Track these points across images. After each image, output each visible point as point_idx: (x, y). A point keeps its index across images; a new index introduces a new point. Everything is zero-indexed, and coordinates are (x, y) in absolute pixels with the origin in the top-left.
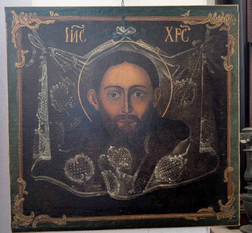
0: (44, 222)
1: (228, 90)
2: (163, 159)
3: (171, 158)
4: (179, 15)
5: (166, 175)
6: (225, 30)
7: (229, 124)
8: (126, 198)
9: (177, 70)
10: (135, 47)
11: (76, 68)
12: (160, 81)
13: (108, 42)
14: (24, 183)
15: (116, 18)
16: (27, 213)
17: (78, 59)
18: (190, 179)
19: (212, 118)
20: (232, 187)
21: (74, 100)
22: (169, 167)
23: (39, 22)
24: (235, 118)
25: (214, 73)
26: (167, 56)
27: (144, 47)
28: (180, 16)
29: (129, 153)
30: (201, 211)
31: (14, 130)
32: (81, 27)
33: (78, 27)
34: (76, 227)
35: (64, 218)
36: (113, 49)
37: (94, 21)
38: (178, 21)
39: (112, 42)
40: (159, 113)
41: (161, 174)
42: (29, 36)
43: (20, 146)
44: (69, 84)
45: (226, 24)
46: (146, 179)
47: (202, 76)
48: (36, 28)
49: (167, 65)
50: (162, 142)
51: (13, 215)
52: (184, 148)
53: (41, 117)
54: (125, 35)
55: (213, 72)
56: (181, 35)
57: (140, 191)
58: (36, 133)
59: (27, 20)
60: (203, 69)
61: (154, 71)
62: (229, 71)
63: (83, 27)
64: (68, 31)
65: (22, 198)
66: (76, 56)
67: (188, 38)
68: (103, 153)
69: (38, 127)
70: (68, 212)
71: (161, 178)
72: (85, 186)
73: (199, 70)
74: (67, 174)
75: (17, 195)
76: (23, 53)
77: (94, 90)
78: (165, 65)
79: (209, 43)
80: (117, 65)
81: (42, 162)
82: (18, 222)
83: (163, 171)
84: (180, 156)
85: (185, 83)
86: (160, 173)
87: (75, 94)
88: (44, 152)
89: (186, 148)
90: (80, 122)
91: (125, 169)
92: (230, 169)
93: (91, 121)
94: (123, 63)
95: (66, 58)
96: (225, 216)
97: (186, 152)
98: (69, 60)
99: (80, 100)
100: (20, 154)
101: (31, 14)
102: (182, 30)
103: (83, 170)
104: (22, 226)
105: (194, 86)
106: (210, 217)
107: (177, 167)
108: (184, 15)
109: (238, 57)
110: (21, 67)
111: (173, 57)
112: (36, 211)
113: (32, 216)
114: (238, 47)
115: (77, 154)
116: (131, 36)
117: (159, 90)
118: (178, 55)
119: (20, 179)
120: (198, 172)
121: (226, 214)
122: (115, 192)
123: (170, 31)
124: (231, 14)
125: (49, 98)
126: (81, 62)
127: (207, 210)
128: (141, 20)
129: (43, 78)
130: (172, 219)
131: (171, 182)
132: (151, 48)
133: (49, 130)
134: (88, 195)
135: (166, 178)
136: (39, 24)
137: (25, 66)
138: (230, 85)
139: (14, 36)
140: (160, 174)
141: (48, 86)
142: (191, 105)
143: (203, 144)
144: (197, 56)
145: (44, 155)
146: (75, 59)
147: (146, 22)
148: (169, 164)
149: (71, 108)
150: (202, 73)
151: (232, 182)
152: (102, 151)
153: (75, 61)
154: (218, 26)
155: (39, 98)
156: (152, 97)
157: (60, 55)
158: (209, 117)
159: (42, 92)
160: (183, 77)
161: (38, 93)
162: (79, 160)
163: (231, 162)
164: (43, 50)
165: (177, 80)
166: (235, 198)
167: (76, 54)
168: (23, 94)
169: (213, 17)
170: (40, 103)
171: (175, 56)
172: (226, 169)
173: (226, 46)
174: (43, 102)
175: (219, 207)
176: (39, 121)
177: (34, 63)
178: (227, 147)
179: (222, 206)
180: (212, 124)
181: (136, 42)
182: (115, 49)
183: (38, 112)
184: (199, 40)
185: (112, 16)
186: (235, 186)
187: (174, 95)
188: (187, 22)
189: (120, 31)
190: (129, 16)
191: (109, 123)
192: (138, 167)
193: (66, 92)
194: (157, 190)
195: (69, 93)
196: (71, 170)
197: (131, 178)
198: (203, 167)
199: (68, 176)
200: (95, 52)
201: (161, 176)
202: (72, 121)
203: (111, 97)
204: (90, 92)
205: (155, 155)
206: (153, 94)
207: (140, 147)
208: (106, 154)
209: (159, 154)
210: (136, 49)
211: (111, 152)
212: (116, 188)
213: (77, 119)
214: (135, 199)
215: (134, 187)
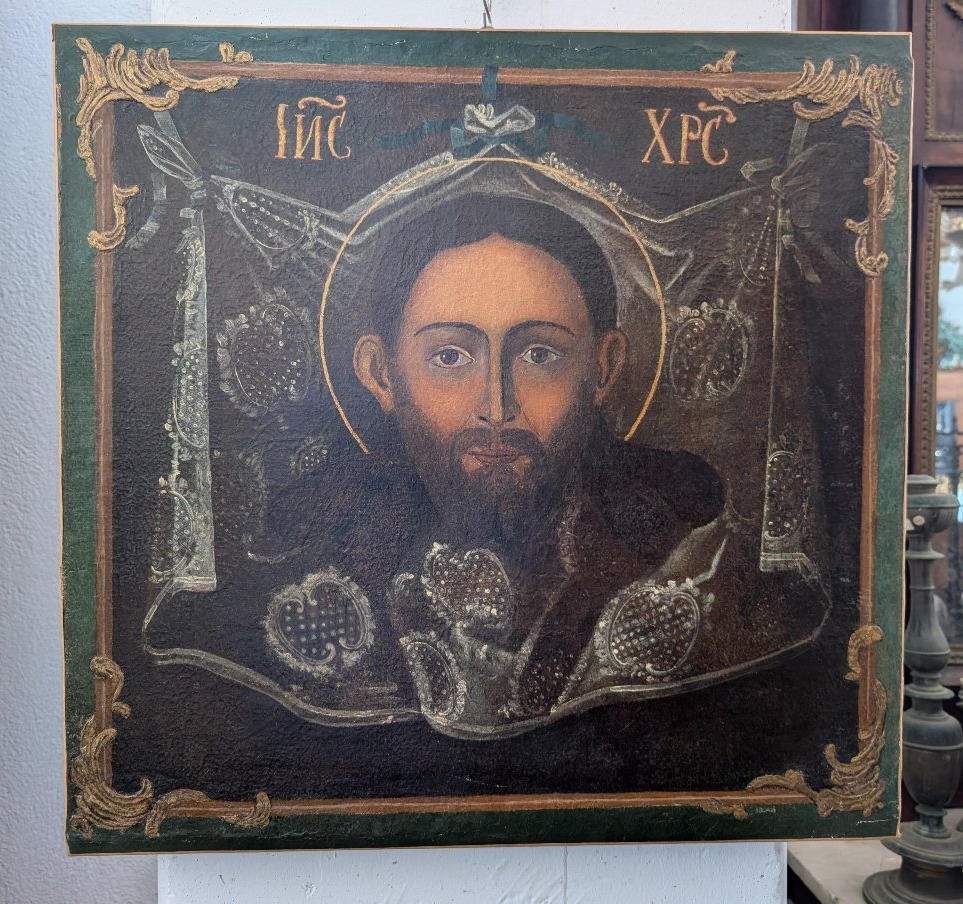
0: (189, 816)
1: (867, 344)
2: (625, 592)
3: (657, 592)
4: (695, 66)
5: (636, 653)
6: (862, 124)
7: (870, 467)
8: (490, 734)
9: (683, 269)
10: (530, 183)
11: (314, 255)
12: (619, 309)
13: (433, 163)
14: (118, 674)
15: (464, 74)
16: (125, 783)
17: (320, 223)
18: (722, 666)
19: (808, 447)
20: (875, 700)
21: (304, 372)
22: (646, 622)
23: (181, 80)
24: (892, 449)
25: (819, 280)
26: (647, 215)
27: (564, 182)
28: (698, 69)
29: (502, 569)
30: (760, 786)
31: (80, 477)
32: (332, 103)
33: (323, 102)
34: (305, 835)
35: (259, 804)
36: (449, 187)
37: (380, 84)
38: (690, 86)
39: (447, 162)
40: (614, 423)
41: (617, 647)
42: (140, 132)
43: (103, 537)
44: (286, 315)
45: (865, 102)
46: (564, 665)
47: (776, 292)
48: (170, 103)
49: (649, 251)
50: (624, 533)
51: (73, 790)
52: (705, 553)
53: (182, 434)
54: (495, 138)
56: (700, 140)
57: (541, 709)
58: (164, 491)
59: (135, 74)
60: (781, 265)
61: (598, 269)
62: (872, 273)
63: (341, 102)
64: (285, 118)
65: (107, 727)
66: (316, 212)
67: (726, 152)
68: (408, 570)
69: (170, 470)
70: (276, 782)
71: (619, 665)
72: (341, 688)
73: (763, 268)
74: (276, 643)
75: (89, 717)
77: (376, 339)
78: (639, 249)
79: (805, 168)
80: (463, 247)
81: (185, 599)
82: (91, 816)
83: (625, 637)
84: (689, 583)
85: (713, 315)
86: (614, 644)
87: (309, 352)
88: (193, 562)
89: (713, 554)
90: (325, 452)
91: (486, 629)
92: (869, 632)
93: (366, 451)
94: (485, 240)
95: (278, 218)
96: (848, 802)
97: (708, 567)
98: (287, 226)
99: (326, 372)
100: (104, 568)
101: (149, 51)
102: (707, 122)
103: (333, 628)
104: (106, 831)
105: (745, 328)
106: (794, 807)
107: (678, 622)
108: (714, 64)
109: (906, 223)
110: (112, 247)
111: (669, 220)
112: (159, 777)
113: (143, 792)
114: (908, 186)
115: (313, 572)
116: (517, 139)
117: (616, 340)
118: (687, 212)
119: (101, 658)
120: (752, 644)
121: (851, 797)
122: (449, 709)
123: (662, 123)
124: (885, 68)
125: (213, 364)
126: (331, 232)
127: (781, 781)
128: (553, 83)
129: (192, 288)
130: (656, 813)
131: (654, 676)
132: (590, 185)
133: (210, 483)
134: (351, 720)
135: (637, 662)
136: (178, 89)
137: (126, 246)
138: (876, 327)
139: (85, 131)
140: (614, 648)
141: (208, 321)
142: (731, 398)
143: (771, 542)
144: (757, 217)
145: (189, 573)
146: (311, 220)
147: (572, 91)
148: (649, 610)
149: (292, 402)
150: (776, 280)
151: (874, 682)
152: (404, 561)
153: (311, 230)
154: (838, 109)
155: (174, 362)
156: (589, 365)
157: (253, 205)
158: (798, 442)
159: (187, 342)
160: (706, 295)
161: (170, 346)
162: (318, 591)
163: (873, 609)
164: (191, 188)
165: (683, 304)
166: (885, 738)
167: (316, 204)
168: (117, 348)
169: (819, 77)
170: (179, 383)
171: (676, 217)
172: (853, 632)
173: (866, 181)
174: (188, 380)
175: (826, 772)
176: (173, 446)
177: (157, 234)
178: (859, 554)
179: (838, 767)
180: (809, 469)
181: (534, 162)
182: (458, 189)
183: (173, 416)
184: (765, 157)
185: (451, 64)
186: (888, 697)
187: (671, 361)
188: (724, 92)
189: (476, 122)
190: (509, 64)
191: (429, 457)
192: (534, 620)
193: (275, 344)
194: (601, 706)
195: (285, 346)
196: (289, 628)
197: (507, 660)
198: (772, 623)
199: (277, 650)
200: (383, 198)
201: (617, 655)
202: (296, 448)
203: (440, 362)
204: (363, 344)
205: (598, 580)
206: (595, 354)
207: (542, 549)
208: (419, 573)
209: (613, 575)
210: (534, 190)
211: (437, 563)
212: (451, 698)
213: (316, 443)
214: (519, 736)
215: (519, 693)
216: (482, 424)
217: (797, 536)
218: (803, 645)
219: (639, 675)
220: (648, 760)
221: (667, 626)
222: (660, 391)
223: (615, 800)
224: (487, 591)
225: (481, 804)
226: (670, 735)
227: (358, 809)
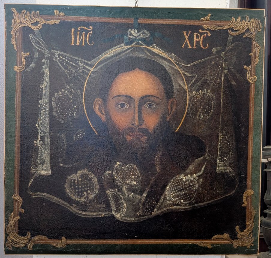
0: (41, 243)
1: (250, 104)
2: (175, 178)
3: (185, 178)
4: (198, 19)
5: (178, 197)
6: (249, 37)
7: (251, 141)
8: (133, 221)
9: (194, 80)
10: (148, 53)
11: (82, 74)
12: (174, 92)
14: (20, 200)
15: (128, 20)
16: (22, 233)
17: (84, 64)
18: (204, 201)
19: (232, 135)
20: (251, 212)
21: (78, 109)
22: (181, 187)
23: (43, 21)
24: (257, 136)
25: (235, 84)
26: (183, 63)
28: (199, 19)
29: (138, 170)
30: (216, 238)
31: (10, 140)
32: (88, 28)
33: (85, 28)
34: (77, 250)
35: (63, 240)
36: (123, 54)
37: (103, 23)
38: (197, 25)
39: (123, 47)
40: (172, 126)
41: (172, 195)
42: (30, 36)
43: (17, 158)
44: (73, 92)
45: (250, 30)
46: (156, 200)
47: (222, 87)
48: (39, 28)
49: (184, 74)
50: (175, 160)
51: (6, 235)
52: (200, 167)
53: (41, 128)
54: (137, 40)
56: (200, 41)
57: (149, 213)
58: (35, 145)
59: (29, 19)
60: (224, 79)
61: (168, 80)
62: (252, 82)
63: (91, 28)
64: (74, 33)
65: (17, 216)
66: (83, 61)
67: (208, 45)
68: (109, 170)
69: (38, 138)
70: (68, 234)
71: (173, 200)
72: (88, 206)
73: (218, 80)
74: (69, 191)
75: (12, 213)
76: (23, 55)
77: (100, 100)
79: (231, 50)
80: (127, 72)
81: (41, 177)
82: (12, 243)
83: (175, 191)
84: (195, 175)
85: (203, 94)
86: (171, 194)
87: (80, 103)
88: (44, 166)
89: (202, 167)
90: (84, 134)
91: (133, 188)
92: (250, 192)
93: (97, 134)
94: (134, 70)
95: (71, 63)
96: (243, 244)
97: (201, 171)
98: (74, 65)
99: (85, 110)
100: (17, 168)
101: (33, 12)
102: (202, 35)
103: (86, 187)
104: (16, 248)
105: (213, 98)
106: (226, 245)
107: (191, 187)
108: (204, 18)
109: (263, 67)
110: (21, 71)
111: (190, 65)
112: (33, 232)
113: (28, 236)
114: (263, 56)
115: (80, 170)
116: (144, 40)
117: (173, 102)
118: (195, 63)
119: (16, 195)
120: (214, 195)
121: (244, 242)
122: (121, 213)
123: (188, 36)
124: (256, 20)
125: (51, 107)
126: (87, 67)
127: (222, 237)
128: (155, 23)
129: (45, 84)
130: (184, 246)
131: (184, 204)
132: (166, 54)
133: (49, 142)
134: (91, 215)
135: (178, 199)
136: (42, 23)
137: (25, 71)
138: (253, 98)
139: (14, 36)
140: (171, 195)
141: (50, 94)
142: (208, 120)
143: (220, 163)
144: (217, 64)
145: (43, 170)
147: (161, 25)
148: (182, 184)
149: (75, 118)
150: (222, 84)
151: (251, 207)
152: (108, 167)
153: (81, 66)
154: (242, 32)
155: (39, 106)
156: (165, 109)
157: (64, 59)
158: (229, 133)
159: (43, 100)
160: (201, 88)
161: (38, 101)
162: (82, 176)
163: (251, 185)
164: (45, 53)
165: (193, 91)
166: (254, 224)
167: (83, 59)
168: (22, 101)
169: (236, 22)
170: (41, 112)
171: (192, 64)
172: (245, 192)
173: (250, 54)
174: (43, 111)
175: (236, 234)
176: (39, 131)
177: (35, 67)
178: (247, 168)
179: (240, 233)
180: (232, 141)
181: (149, 47)
182: (126, 55)
183: (39, 122)
184: (219, 46)
185: (124, 17)
186: (255, 211)
187: (190, 108)
188: (207, 27)
189: (131, 35)
190: (142, 17)
191: (116, 136)
192: (147, 186)
193: (70, 101)
194: (167, 213)
195: (72, 102)
196: (73, 187)
197: (139, 198)
198: (220, 189)
199: (69, 194)
200: (103, 57)
201: (172, 197)
202: (75, 133)
203: (120, 107)
204: (96, 101)
205: (167, 174)
206: (167, 105)
207: (150, 164)
208: (113, 171)
209: (171, 173)
210: (149, 55)
211: (118, 168)
212: (121, 209)
213: (81, 131)
214: (142, 221)
215: (142, 208)
216: (132, 126)
217: (228, 162)
218: (229, 195)
221: (188, 189)
223: (171, 242)
224: (133, 177)
225: (130, 242)
227: (92, 242)
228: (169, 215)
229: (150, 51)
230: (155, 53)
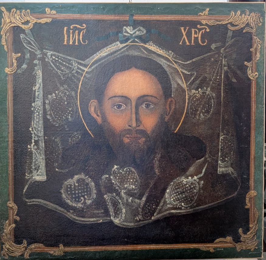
0: (38, 252)
1: (251, 101)
2: (175, 181)
3: (185, 180)
4: (196, 14)
5: (179, 200)
6: (249, 31)
7: (253, 140)
8: (133, 226)
9: (193, 78)
10: (144, 51)
11: (76, 75)
12: (173, 91)
13: (113, 45)
14: (15, 207)
15: (123, 17)
16: (18, 241)
17: (78, 64)
18: (206, 204)
19: (233, 134)
20: (255, 214)
21: (73, 112)
22: (182, 190)
23: (34, 20)
24: (260, 135)
25: (236, 81)
26: (181, 61)
27: (155, 51)
28: (197, 15)
29: (136, 173)
30: (218, 242)
31: (3, 146)
32: (81, 26)
33: (78, 26)
34: (75, 258)
35: (60, 248)
36: (118, 53)
38: (195, 20)
39: (118, 45)
40: (171, 127)
41: (173, 198)
42: (21, 36)
43: (11, 164)
44: (67, 94)
45: (250, 24)
46: (156, 204)
47: (222, 85)
48: (30, 27)
49: (182, 72)
50: (175, 162)
51: (2, 244)
52: (200, 168)
53: (35, 131)
54: (133, 37)
55: (234, 80)
56: (198, 37)
57: (149, 218)
58: (29, 150)
59: (19, 18)
60: (224, 77)
61: (166, 78)
62: (253, 79)
63: (84, 26)
64: (66, 32)
65: (12, 224)
66: (76, 61)
67: (206, 41)
68: (106, 174)
69: (31, 143)
70: (65, 241)
71: (173, 203)
72: (85, 211)
73: (218, 78)
74: (65, 197)
75: (7, 221)
76: (14, 56)
77: (96, 101)
78: (179, 72)
79: (231, 46)
81: (36, 183)
82: (7, 252)
83: (175, 195)
84: (195, 177)
85: (202, 93)
86: (172, 197)
87: (75, 105)
88: (39, 172)
89: (203, 169)
90: (80, 137)
91: (131, 192)
92: (252, 193)
93: (93, 136)
94: (130, 69)
95: (64, 63)
96: (246, 247)
97: (201, 172)
98: (67, 66)
99: (80, 112)
100: (11, 174)
101: (23, 11)
102: (200, 31)
103: (83, 192)
104: (12, 256)
105: (213, 97)
106: (229, 248)
107: (192, 190)
108: (202, 13)
109: (264, 63)
110: (12, 73)
111: (188, 62)
112: (29, 239)
113: (24, 244)
114: (264, 51)
115: (76, 175)
116: (140, 37)
117: (172, 101)
118: (194, 60)
119: (10, 202)
120: (215, 197)
121: (248, 245)
122: (120, 218)
123: (186, 32)
124: (257, 13)
125: (45, 109)
126: (81, 67)
127: (225, 240)
128: (151, 19)
129: (38, 85)
130: (185, 250)
131: (184, 207)
132: (163, 51)
133: (44, 147)
134: (89, 221)
135: (179, 203)
136: (33, 23)
137: (17, 72)
138: (254, 96)
139: (4, 36)
141: (43, 96)
142: (208, 119)
143: (221, 164)
144: (216, 61)
145: (38, 175)
146: (75, 64)
147: (157, 22)
148: (183, 186)
149: (69, 121)
150: (222, 82)
151: (254, 209)
152: (105, 171)
153: (75, 67)
154: (242, 27)
155: (32, 109)
156: (163, 109)
157: (57, 59)
158: (230, 133)
159: (36, 103)
160: (200, 86)
161: (31, 104)
162: (78, 181)
163: (254, 185)
164: (37, 54)
165: (193, 89)
166: (258, 226)
167: (76, 59)
168: (15, 104)
169: (236, 17)
170: (34, 115)
171: (190, 61)
172: (247, 193)
173: (251, 50)
174: (37, 115)
175: (239, 237)
176: (32, 135)
177: (26, 69)
178: (249, 168)
179: (243, 235)
180: (233, 141)
181: (145, 44)
182: (121, 53)
183: (32, 126)
184: (219, 42)
185: (119, 14)
186: (259, 213)
187: (189, 107)
188: (206, 22)
189: (127, 32)
190: (137, 14)
191: (113, 138)
192: (146, 190)
193: (64, 103)
194: (168, 217)
195: (67, 104)
196: (69, 193)
197: (138, 202)
198: (222, 190)
199: (65, 199)
200: (98, 57)
201: (173, 200)
202: (71, 136)
203: (116, 108)
204: (91, 103)
205: (167, 177)
206: (165, 105)
207: (149, 167)
209: (171, 175)
210: (146, 53)
211: (116, 172)
212: (120, 214)
213: (77, 134)
214: (142, 226)
215: (142, 213)
216: (129, 128)
217: (229, 162)
218: (232, 197)
219: (180, 207)
220: (183, 234)
221: (188, 191)
222: (186, 117)
223: (172, 246)
224: (131, 180)
225: (130, 248)
226: (190, 226)
227: (91, 249)
228: (169, 220)
229: (146, 49)
230: (151, 50)
